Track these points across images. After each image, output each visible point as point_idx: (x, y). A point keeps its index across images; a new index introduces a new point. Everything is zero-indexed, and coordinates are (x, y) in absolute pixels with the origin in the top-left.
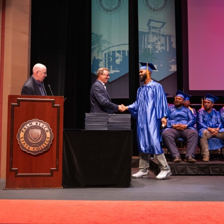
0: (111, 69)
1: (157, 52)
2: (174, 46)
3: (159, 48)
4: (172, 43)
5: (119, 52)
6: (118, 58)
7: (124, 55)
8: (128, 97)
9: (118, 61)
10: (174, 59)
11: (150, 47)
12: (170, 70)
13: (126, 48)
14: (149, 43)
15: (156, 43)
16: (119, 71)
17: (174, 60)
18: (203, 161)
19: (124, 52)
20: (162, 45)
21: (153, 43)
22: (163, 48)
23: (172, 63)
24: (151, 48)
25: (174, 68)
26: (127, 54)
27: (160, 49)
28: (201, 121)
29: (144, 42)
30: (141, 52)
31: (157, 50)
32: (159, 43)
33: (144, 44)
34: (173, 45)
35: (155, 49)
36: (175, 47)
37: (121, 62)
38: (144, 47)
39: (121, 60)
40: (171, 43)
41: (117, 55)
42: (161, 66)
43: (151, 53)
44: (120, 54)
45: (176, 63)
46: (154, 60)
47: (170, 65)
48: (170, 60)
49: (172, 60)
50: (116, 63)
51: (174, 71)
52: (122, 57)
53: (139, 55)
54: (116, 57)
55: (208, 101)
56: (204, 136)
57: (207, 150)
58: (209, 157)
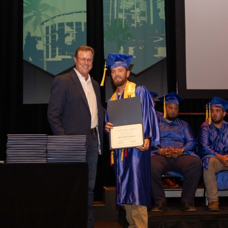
0: (57, 53)
1: (134, 25)
2: (162, 15)
3: (138, 19)
4: (159, 10)
5: (70, 24)
6: (68, 35)
7: (79, 30)
9: (68, 40)
10: (162, 37)
11: (122, 16)
12: (156, 56)
13: (83, 18)
14: (121, 11)
15: (132, 11)
16: (69, 57)
17: (161, 39)
19: (79, 24)
20: (142, 14)
21: (127, 11)
22: (145, 19)
23: (159, 44)
24: (124, 18)
25: (162, 52)
26: (83, 28)
27: (139, 21)
28: (206, 141)
29: (113, 8)
30: (107, 25)
31: (133, 21)
32: (137, 10)
33: (113, 13)
34: (160, 14)
35: (130, 19)
36: (164, 18)
37: (73, 40)
38: (113, 16)
39: (74, 38)
40: (156, 11)
41: (67, 29)
42: (140, 48)
43: (123, 27)
44: (73, 28)
45: (165, 44)
46: (129, 38)
47: (156, 48)
48: (155, 39)
49: (159, 39)
50: (66, 42)
51: (162, 57)
52: (76, 34)
53: (105, 30)
54: (65, 33)
55: (217, 108)
56: (210, 167)
57: (215, 191)
58: (218, 203)
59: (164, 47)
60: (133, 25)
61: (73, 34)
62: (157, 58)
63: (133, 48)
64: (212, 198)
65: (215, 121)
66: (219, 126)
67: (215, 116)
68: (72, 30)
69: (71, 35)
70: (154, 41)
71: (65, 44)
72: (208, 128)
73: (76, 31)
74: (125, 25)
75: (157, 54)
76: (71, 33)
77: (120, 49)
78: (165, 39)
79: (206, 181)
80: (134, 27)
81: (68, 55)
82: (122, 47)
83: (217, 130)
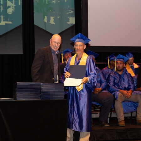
0: (2, 20)
6: (9, 7)
8: (22, 53)
9: (10, 11)
10: (73, 10)
12: (68, 23)
16: (10, 23)
17: (72, 12)
18: (118, 125)
23: (71, 15)
25: (72, 21)
26: (20, 3)
37: (13, 11)
39: (14, 10)
42: (58, 17)
43: (47, 3)
44: (12, 3)
45: (74, 15)
46: (50, 11)
47: (68, 18)
48: (68, 12)
49: (71, 12)
50: (8, 12)
51: (72, 24)
52: (15, 7)
53: (34, 4)
54: (8, 6)
55: (120, 62)
56: (119, 99)
57: (122, 114)
58: (124, 121)
59: (74, 17)
60: (53, 2)
61: (13, 7)
62: (69, 24)
63: (53, 17)
64: (121, 118)
65: (119, 70)
66: (120, 73)
67: (119, 67)
68: (12, 4)
69: (11, 7)
70: (67, 13)
71: (8, 14)
72: (114, 75)
73: (15, 5)
74: (48, 1)
75: (69, 22)
76: (11, 6)
77: (44, 18)
78: (74, 12)
79: (116, 108)
80: (54, 3)
81: (10, 21)
82: (46, 17)
83: (119, 75)
